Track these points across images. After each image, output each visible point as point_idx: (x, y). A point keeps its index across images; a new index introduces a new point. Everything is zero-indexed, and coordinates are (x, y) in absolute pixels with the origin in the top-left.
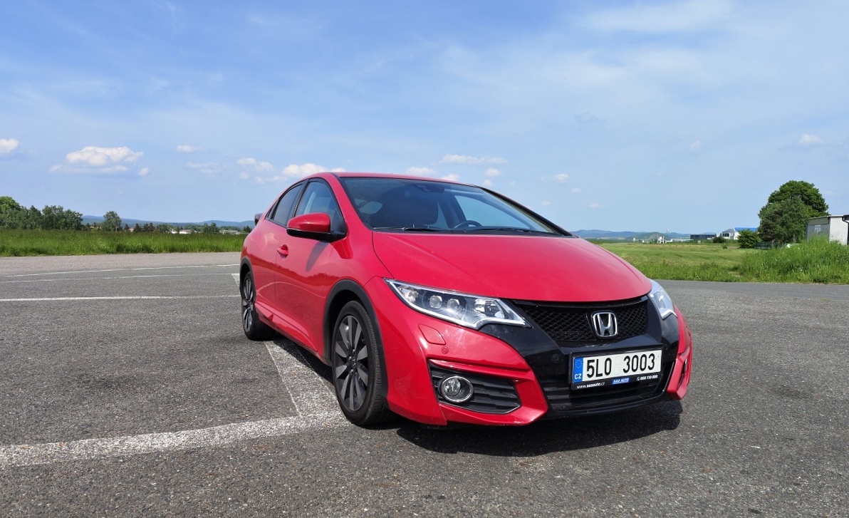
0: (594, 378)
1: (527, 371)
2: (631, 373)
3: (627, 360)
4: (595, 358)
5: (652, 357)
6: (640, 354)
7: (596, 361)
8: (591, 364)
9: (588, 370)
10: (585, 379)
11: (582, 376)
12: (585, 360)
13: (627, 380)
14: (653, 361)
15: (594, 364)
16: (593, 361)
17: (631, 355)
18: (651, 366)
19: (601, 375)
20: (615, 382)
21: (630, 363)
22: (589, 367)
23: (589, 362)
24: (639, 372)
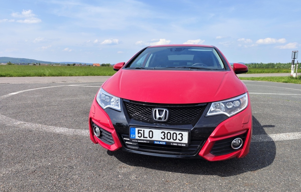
0: (142, 138)
1: (112, 129)
2: (166, 140)
3: (163, 134)
4: (143, 129)
5: (181, 135)
6: (172, 132)
7: (143, 131)
8: (140, 131)
9: (138, 134)
10: (137, 137)
11: (135, 136)
12: (137, 129)
13: (164, 143)
14: (182, 137)
15: (142, 132)
16: (141, 130)
17: (166, 132)
18: (181, 139)
19: (147, 138)
20: (156, 143)
21: (166, 135)
22: (139, 133)
23: (139, 130)
24: (172, 140)
